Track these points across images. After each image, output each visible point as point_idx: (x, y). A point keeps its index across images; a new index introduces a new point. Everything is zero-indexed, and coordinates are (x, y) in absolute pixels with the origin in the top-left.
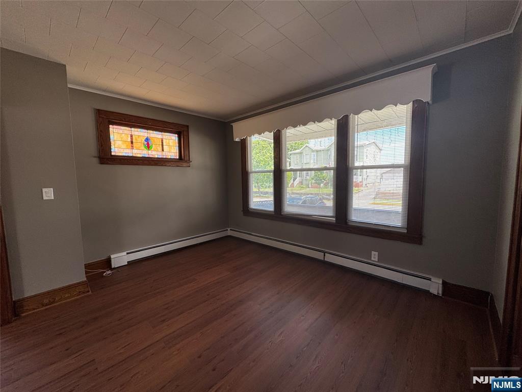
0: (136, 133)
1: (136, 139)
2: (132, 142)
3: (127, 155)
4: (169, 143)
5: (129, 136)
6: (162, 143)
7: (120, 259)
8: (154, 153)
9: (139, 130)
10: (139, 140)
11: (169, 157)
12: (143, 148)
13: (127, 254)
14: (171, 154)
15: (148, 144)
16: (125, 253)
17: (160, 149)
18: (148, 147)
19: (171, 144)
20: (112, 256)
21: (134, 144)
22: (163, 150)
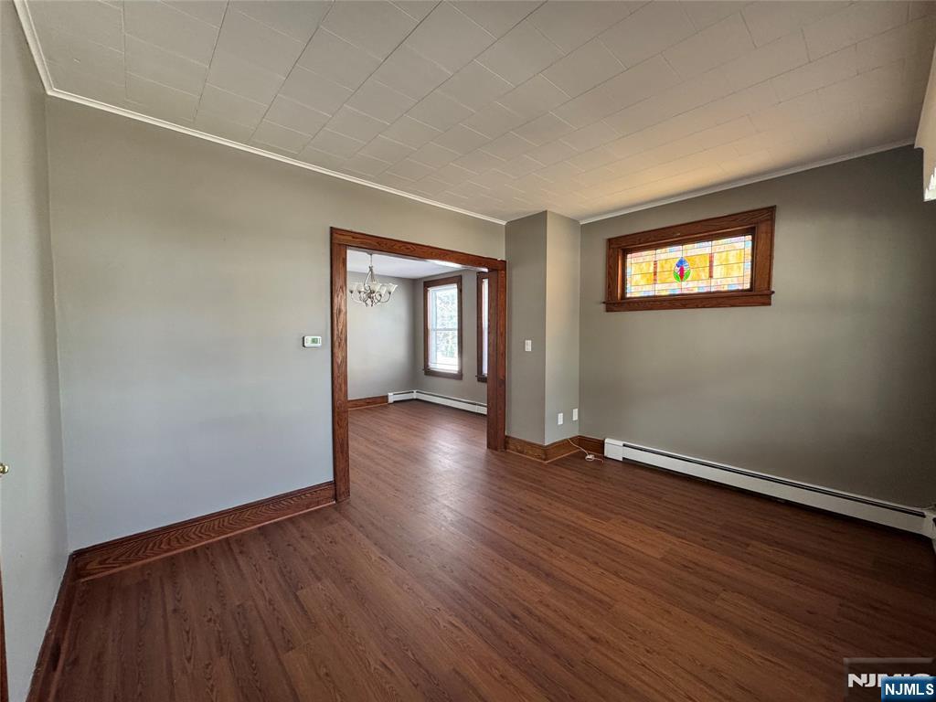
0: (663, 256)
1: (662, 267)
2: (655, 273)
3: (646, 295)
4: (727, 259)
5: (652, 264)
6: (711, 262)
7: (615, 449)
8: (691, 285)
9: (668, 249)
10: (667, 267)
11: (726, 288)
12: (673, 279)
13: (624, 445)
14: (729, 281)
15: (682, 270)
16: (621, 443)
17: (705, 274)
18: (682, 275)
19: (732, 260)
20: (606, 441)
21: (658, 277)
22: (711, 277)
